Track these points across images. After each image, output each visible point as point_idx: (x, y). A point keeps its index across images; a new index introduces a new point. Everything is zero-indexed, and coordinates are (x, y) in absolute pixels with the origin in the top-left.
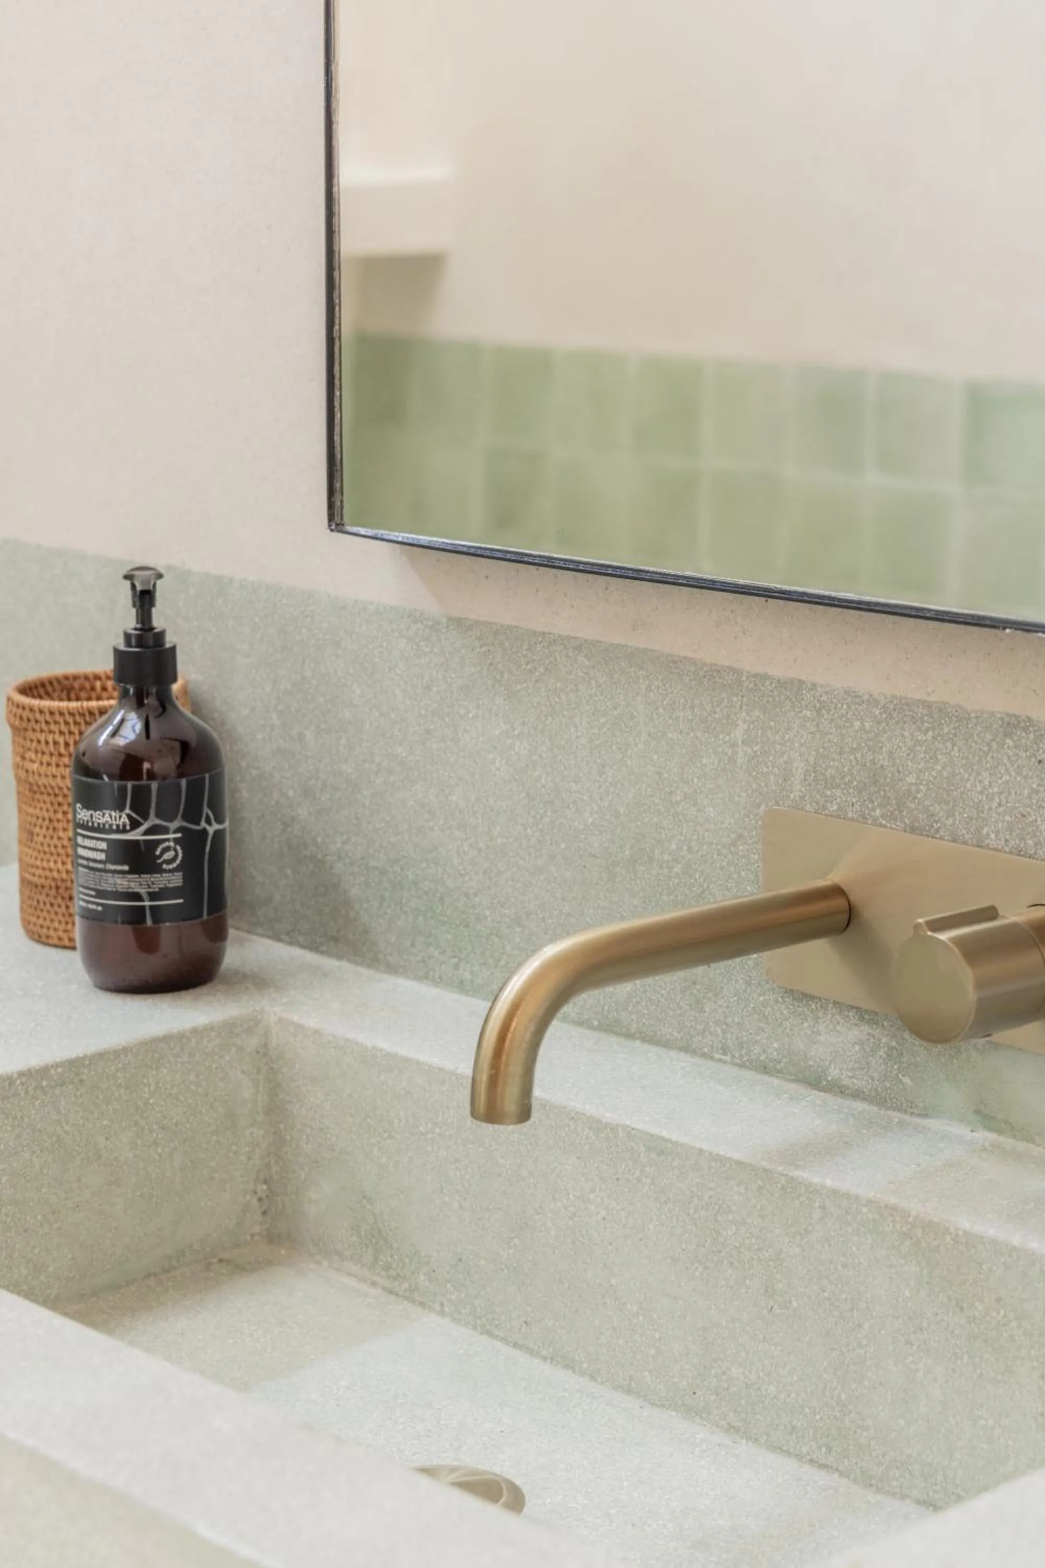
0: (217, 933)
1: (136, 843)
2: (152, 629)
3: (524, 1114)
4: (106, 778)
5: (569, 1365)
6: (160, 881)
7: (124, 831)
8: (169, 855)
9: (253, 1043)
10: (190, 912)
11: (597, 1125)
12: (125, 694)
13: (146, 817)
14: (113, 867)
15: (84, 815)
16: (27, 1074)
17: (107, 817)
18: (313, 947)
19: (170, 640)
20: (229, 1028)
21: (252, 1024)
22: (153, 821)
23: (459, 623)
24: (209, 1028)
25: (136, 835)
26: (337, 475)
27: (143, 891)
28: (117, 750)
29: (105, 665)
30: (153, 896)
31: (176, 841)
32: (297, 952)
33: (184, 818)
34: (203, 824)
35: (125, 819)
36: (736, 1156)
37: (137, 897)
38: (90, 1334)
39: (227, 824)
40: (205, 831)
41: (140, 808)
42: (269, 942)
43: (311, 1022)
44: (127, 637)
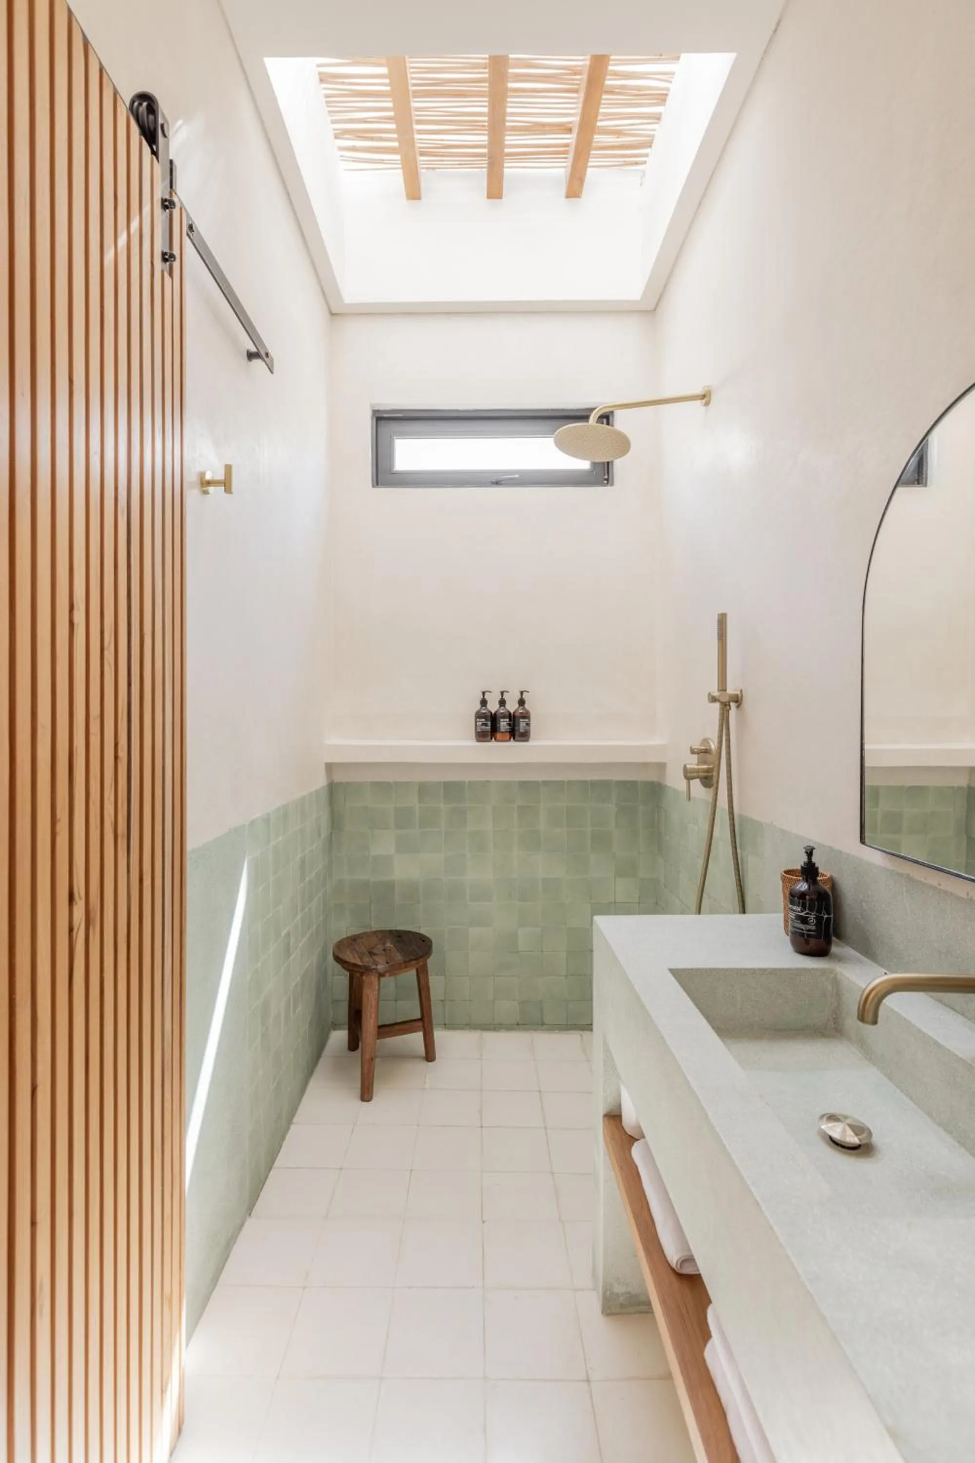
0: (829, 943)
1: (802, 916)
2: (812, 862)
3: (875, 1022)
4: (796, 898)
5: (911, 1099)
6: (809, 927)
7: (799, 912)
8: (812, 921)
9: (832, 976)
10: (818, 937)
11: (919, 1031)
12: (803, 878)
13: (805, 910)
14: (796, 921)
15: (791, 906)
16: (761, 969)
17: (795, 908)
18: (861, 953)
19: (817, 865)
20: (823, 972)
21: (831, 971)
22: (807, 911)
23: (900, 875)
24: (817, 969)
25: (802, 914)
26: (863, 829)
27: (804, 929)
28: (800, 891)
29: (799, 868)
30: (807, 930)
31: (814, 918)
32: (858, 954)
33: (816, 912)
34: (822, 915)
35: (799, 910)
36: (960, 1055)
37: (802, 930)
38: (718, 1037)
39: (832, 916)
40: (823, 917)
41: (804, 907)
42: (850, 949)
43: (847, 975)
44: (805, 863)
